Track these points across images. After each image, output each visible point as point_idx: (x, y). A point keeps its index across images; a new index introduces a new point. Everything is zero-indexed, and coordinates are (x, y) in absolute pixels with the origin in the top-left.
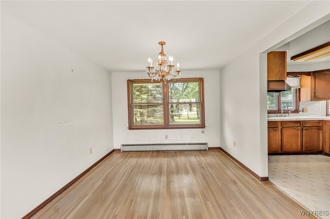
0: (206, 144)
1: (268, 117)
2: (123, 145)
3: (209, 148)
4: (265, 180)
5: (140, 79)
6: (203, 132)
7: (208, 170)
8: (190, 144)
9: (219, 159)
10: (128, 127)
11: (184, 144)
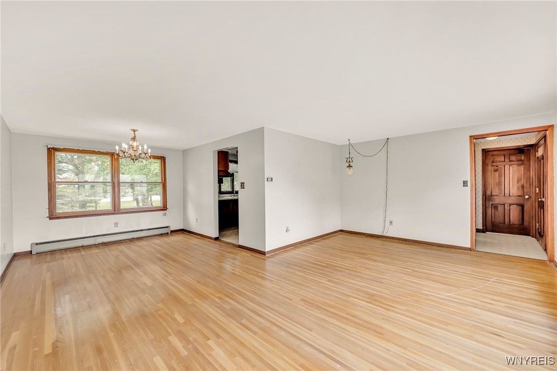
0: (168, 227)
1: (219, 197)
2: (37, 244)
3: (172, 232)
4: (216, 239)
5: (76, 149)
6: (165, 214)
10: (48, 216)
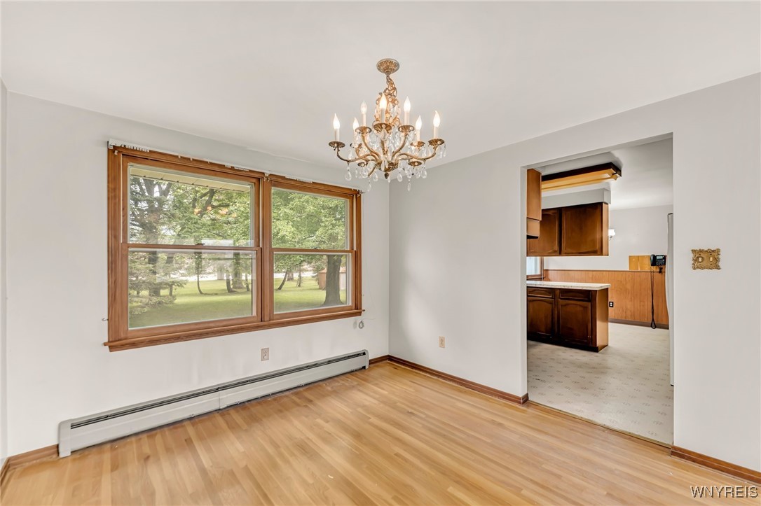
0: (364, 354)
2: (73, 426)
3: (371, 362)
4: (526, 400)
6: (361, 325)
7: (427, 416)
8: (329, 362)
9: (411, 381)
10: (107, 341)
11: (316, 365)
